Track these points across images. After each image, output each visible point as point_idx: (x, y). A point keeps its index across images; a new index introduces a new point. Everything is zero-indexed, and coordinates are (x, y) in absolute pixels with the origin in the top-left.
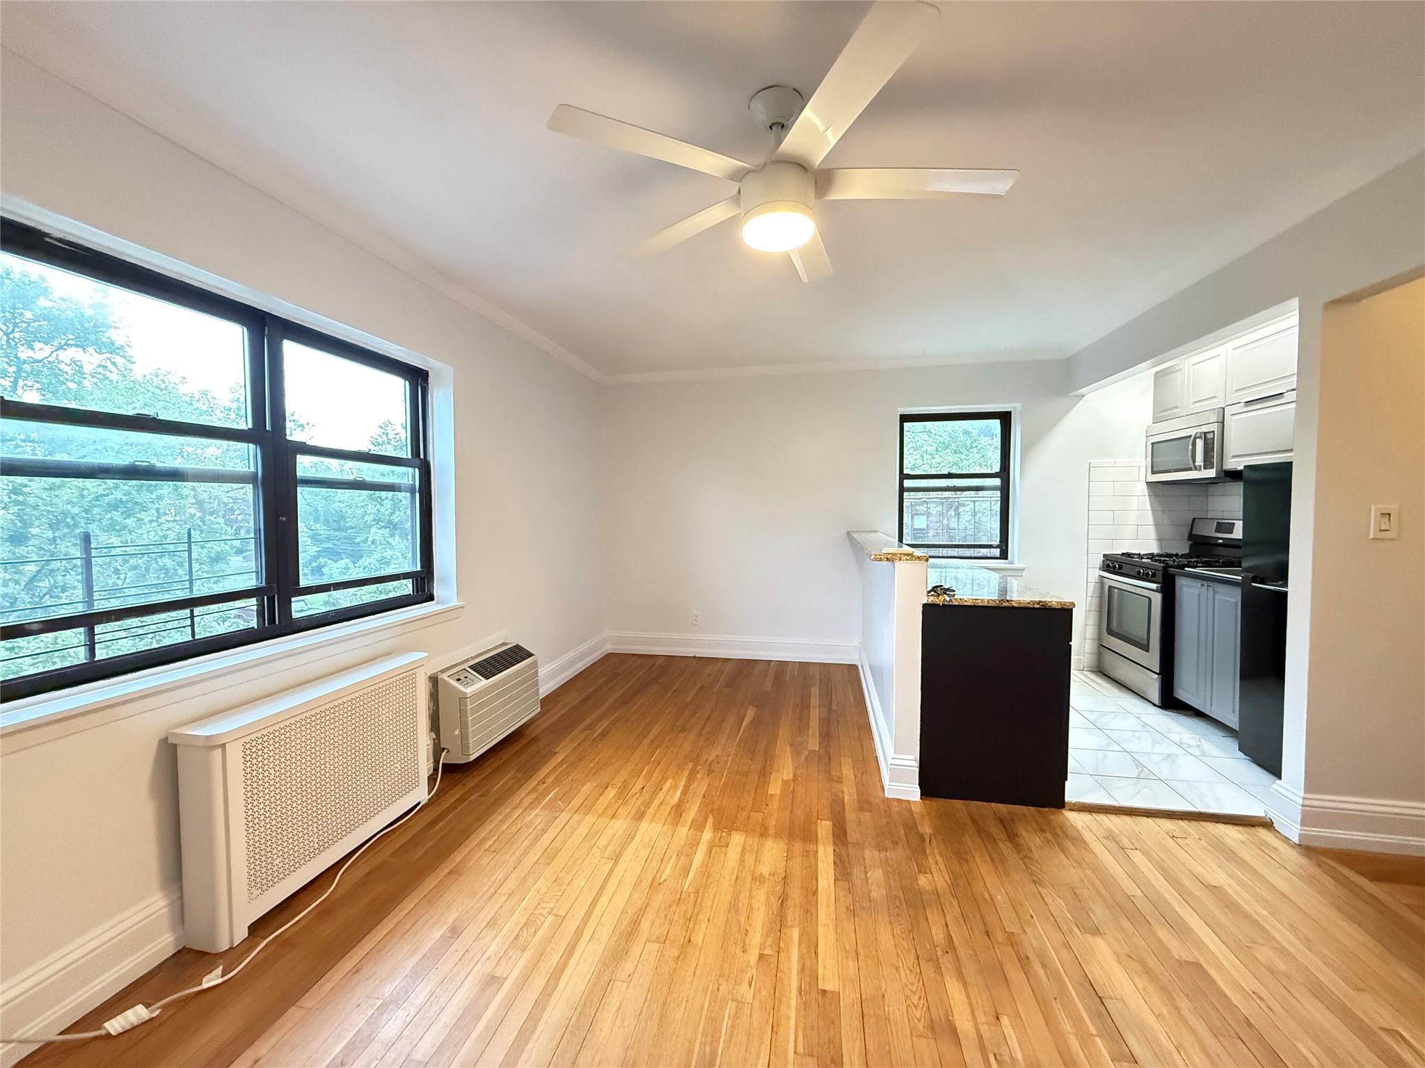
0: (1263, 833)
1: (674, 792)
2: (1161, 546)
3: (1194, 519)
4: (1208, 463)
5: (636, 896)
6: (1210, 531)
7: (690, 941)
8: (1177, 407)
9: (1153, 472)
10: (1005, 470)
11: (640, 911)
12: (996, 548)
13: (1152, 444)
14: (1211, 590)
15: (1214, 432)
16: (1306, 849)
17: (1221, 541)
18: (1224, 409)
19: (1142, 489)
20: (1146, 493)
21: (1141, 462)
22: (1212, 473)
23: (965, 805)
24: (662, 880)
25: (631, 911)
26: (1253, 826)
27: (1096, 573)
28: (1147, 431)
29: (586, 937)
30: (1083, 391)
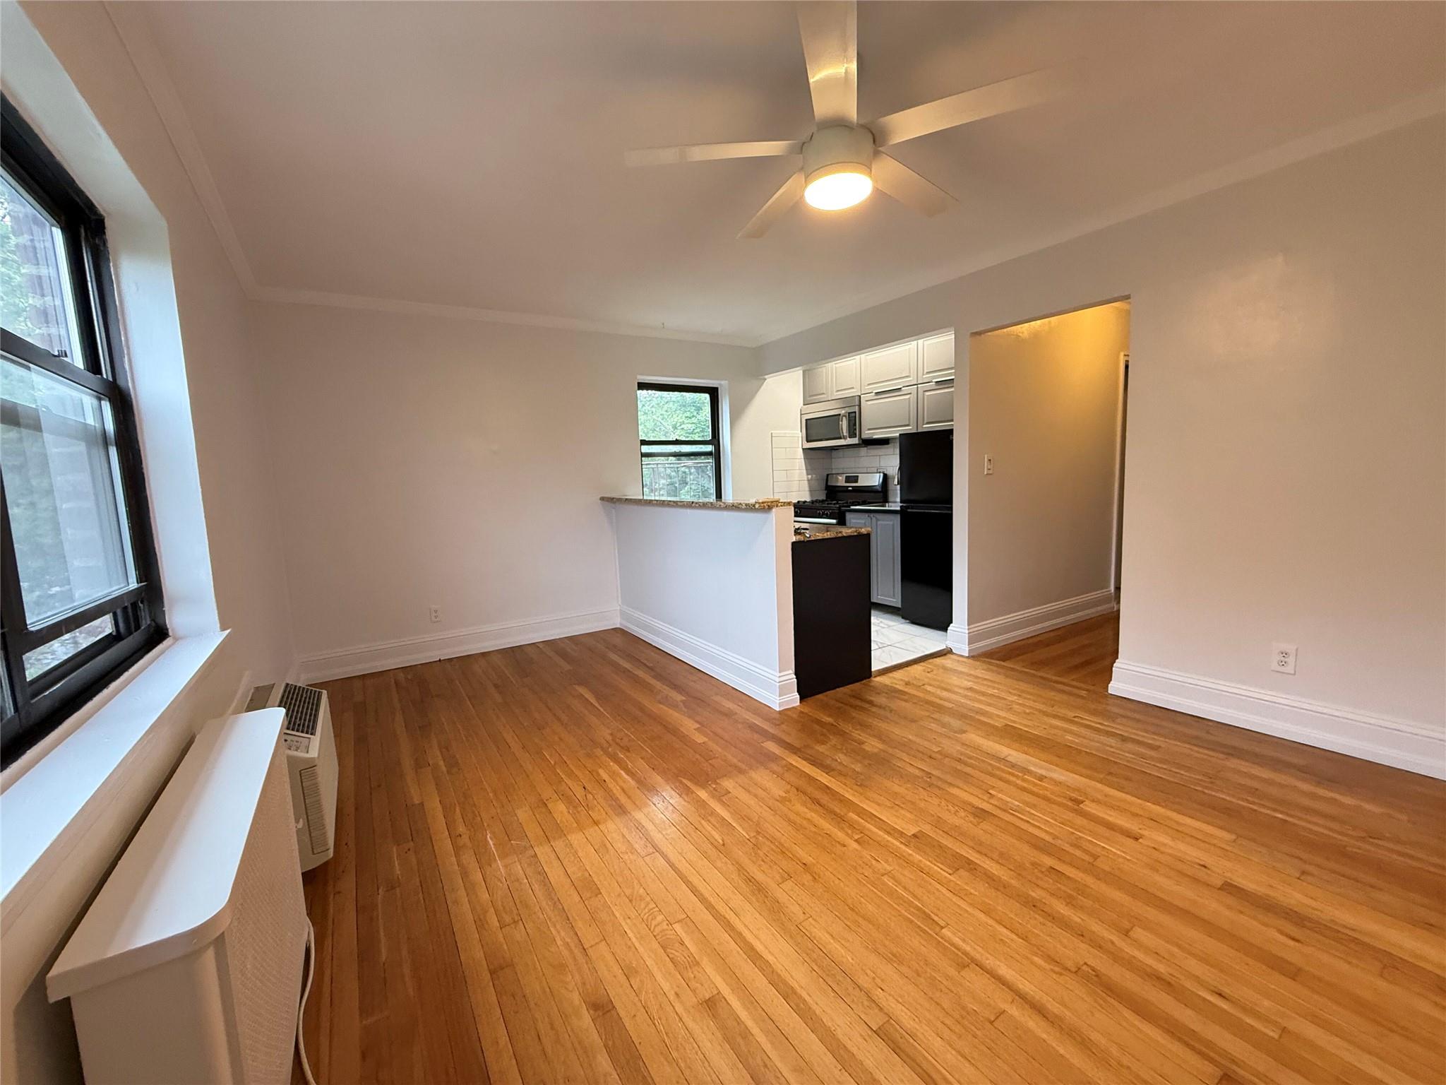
0: (949, 656)
1: (621, 777)
2: (811, 495)
3: (828, 475)
4: (852, 435)
5: (719, 864)
6: (841, 481)
7: (804, 864)
8: (823, 394)
9: (808, 441)
10: (715, 437)
11: (739, 870)
13: (806, 420)
14: (874, 519)
15: (855, 412)
16: (971, 657)
17: (850, 488)
18: (860, 396)
19: (800, 453)
20: (803, 457)
21: (798, 434)
22: (855, 441)
23: (827, 696)
24: (721, 842)
25: (735, 876)
26: (945, 655)
28: (801, 410)
29: (731, 916)
30: (766, 377)
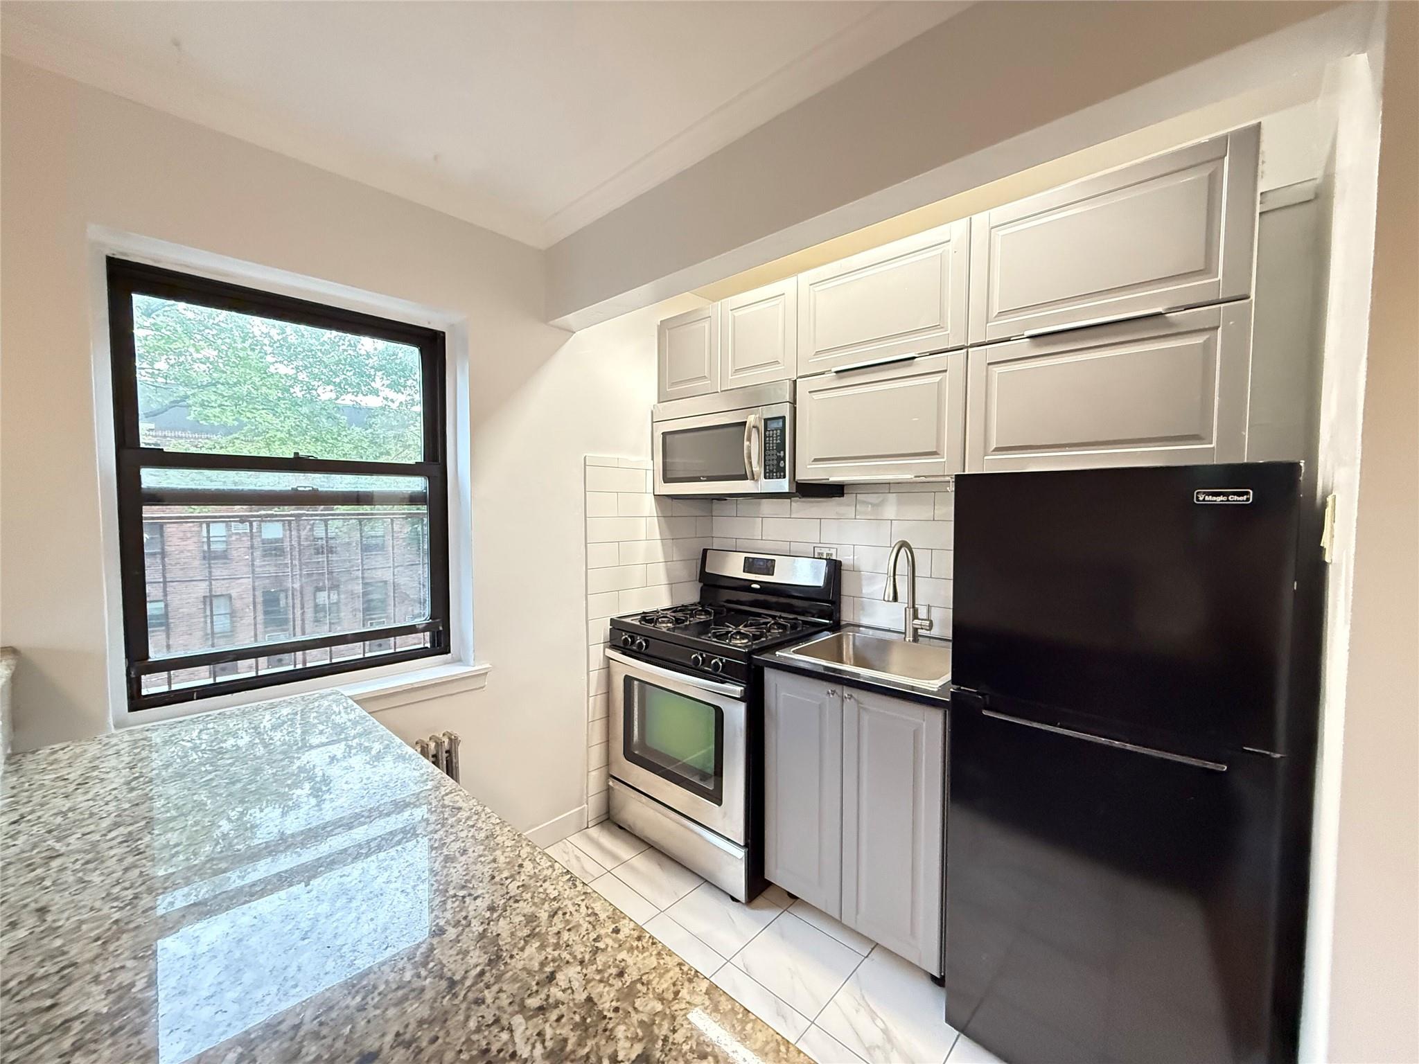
3: (705, 551)
4: (774, 469)
6: (734, 568)
8: (702, 376)
9: (667, 480)
10: (435, 460)
12: (424, 631)
13: (664, 433)
15: (783, 418)
17: (756, 585)
18: (795, 381)
20: (655, 514)
21: (644, 464)
22: (783, 485)
27: (599, 651)
